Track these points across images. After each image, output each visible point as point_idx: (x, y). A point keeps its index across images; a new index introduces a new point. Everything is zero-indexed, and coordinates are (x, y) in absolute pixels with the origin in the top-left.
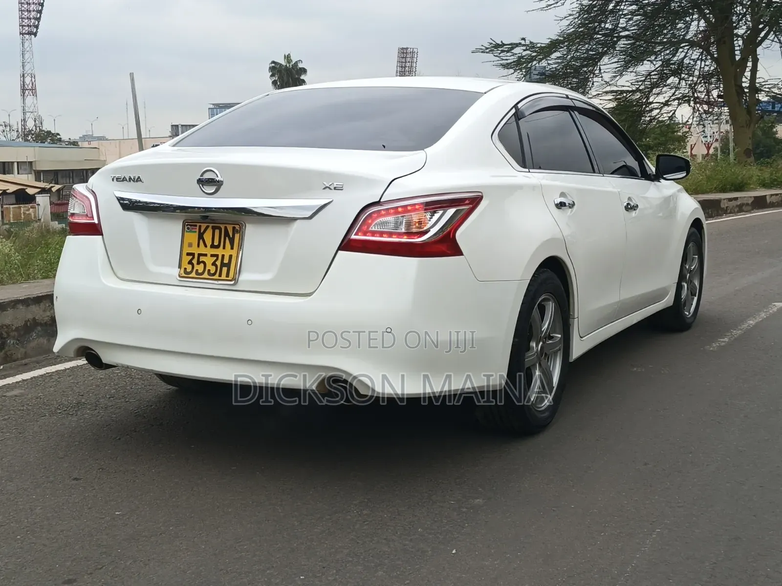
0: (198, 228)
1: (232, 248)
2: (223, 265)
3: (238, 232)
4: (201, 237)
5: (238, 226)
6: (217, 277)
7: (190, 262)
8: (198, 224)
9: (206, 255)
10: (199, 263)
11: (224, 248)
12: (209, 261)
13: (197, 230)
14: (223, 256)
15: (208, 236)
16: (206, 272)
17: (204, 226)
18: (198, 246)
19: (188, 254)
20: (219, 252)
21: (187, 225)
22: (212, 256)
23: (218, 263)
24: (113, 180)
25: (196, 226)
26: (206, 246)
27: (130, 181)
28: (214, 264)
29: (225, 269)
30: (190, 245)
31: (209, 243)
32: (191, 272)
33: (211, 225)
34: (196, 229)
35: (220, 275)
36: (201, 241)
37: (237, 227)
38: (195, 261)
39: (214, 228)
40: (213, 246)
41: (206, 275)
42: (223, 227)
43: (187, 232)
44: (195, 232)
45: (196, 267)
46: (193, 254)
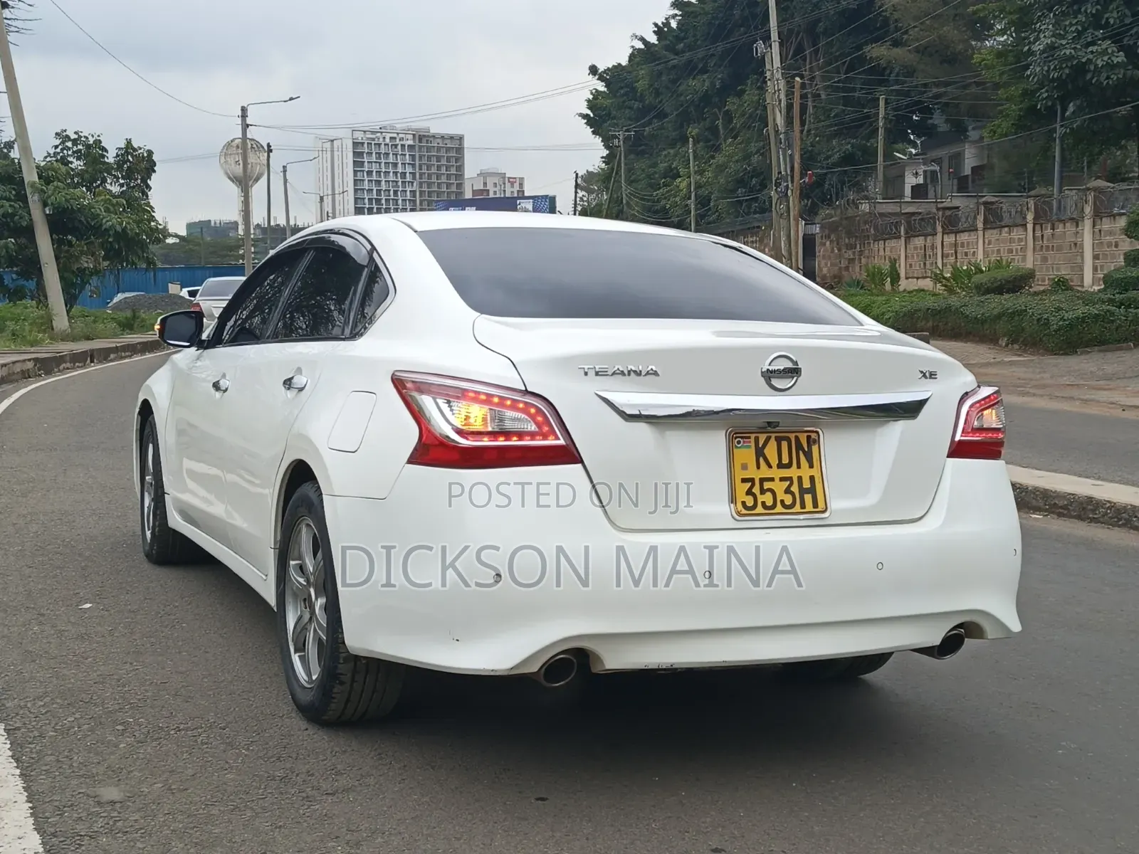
0: (752, 440)
1: (811, 466)
2: (803, 491)
3: (815, 441)
4: (760, 453)
5: (815, 434)
6: (797, 508)
7: (749, 492)
8: (753, 436)
9: (772, 479)
10: (763, 491)
11: (799, 467)
12: (780, 487)
13: (753, 444)
14: (800, 478)
15: (771, 451)
16: (779, 503)
17: (762, 438)
18: (758, 467)
19: (744, 480)
20: (793, 472)
21: (736, 438)
22: (782, 479)
23: (795, 489)
24: (586, 374)
25: (749, 438)
26: (770, 466)
27: (629, 374)
28: (788, 491)
29: (808, 498)
30: (744, 467)
31: (774, 461)
32: (755, 506)
33: (773, 435)
34: (750, 442)
35: (803, 506)
36: (761, 460)
37: (813, 436)
38: (756, 490)
39: (779, 440)
40: (780, 466)
41: (779, 508)
42: (792, 436)
43: (736, 447)
44: (750, 447)
45: (761, 498)
46: (752, 480)
